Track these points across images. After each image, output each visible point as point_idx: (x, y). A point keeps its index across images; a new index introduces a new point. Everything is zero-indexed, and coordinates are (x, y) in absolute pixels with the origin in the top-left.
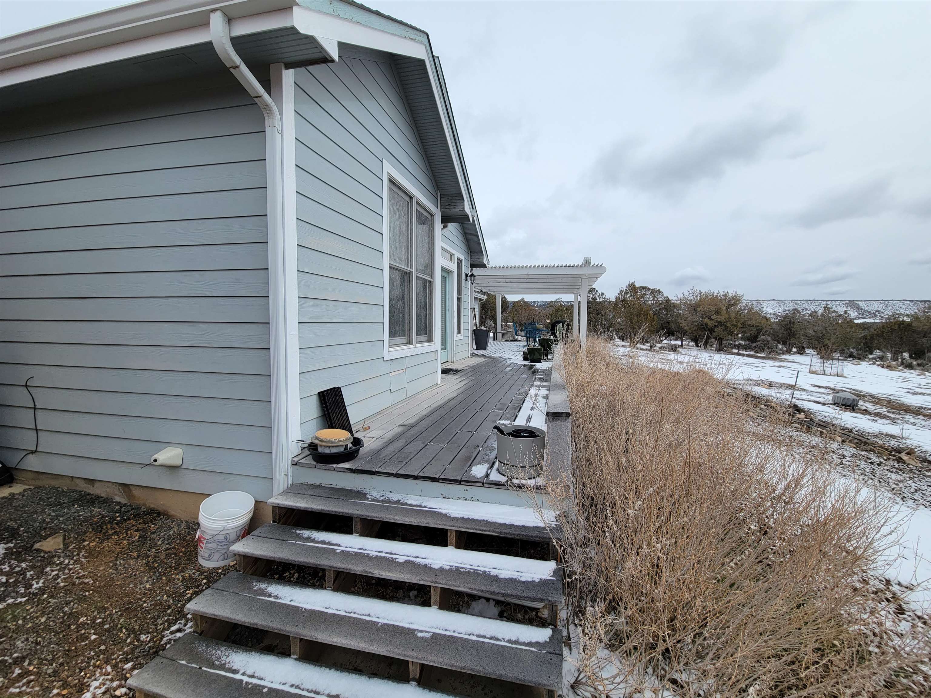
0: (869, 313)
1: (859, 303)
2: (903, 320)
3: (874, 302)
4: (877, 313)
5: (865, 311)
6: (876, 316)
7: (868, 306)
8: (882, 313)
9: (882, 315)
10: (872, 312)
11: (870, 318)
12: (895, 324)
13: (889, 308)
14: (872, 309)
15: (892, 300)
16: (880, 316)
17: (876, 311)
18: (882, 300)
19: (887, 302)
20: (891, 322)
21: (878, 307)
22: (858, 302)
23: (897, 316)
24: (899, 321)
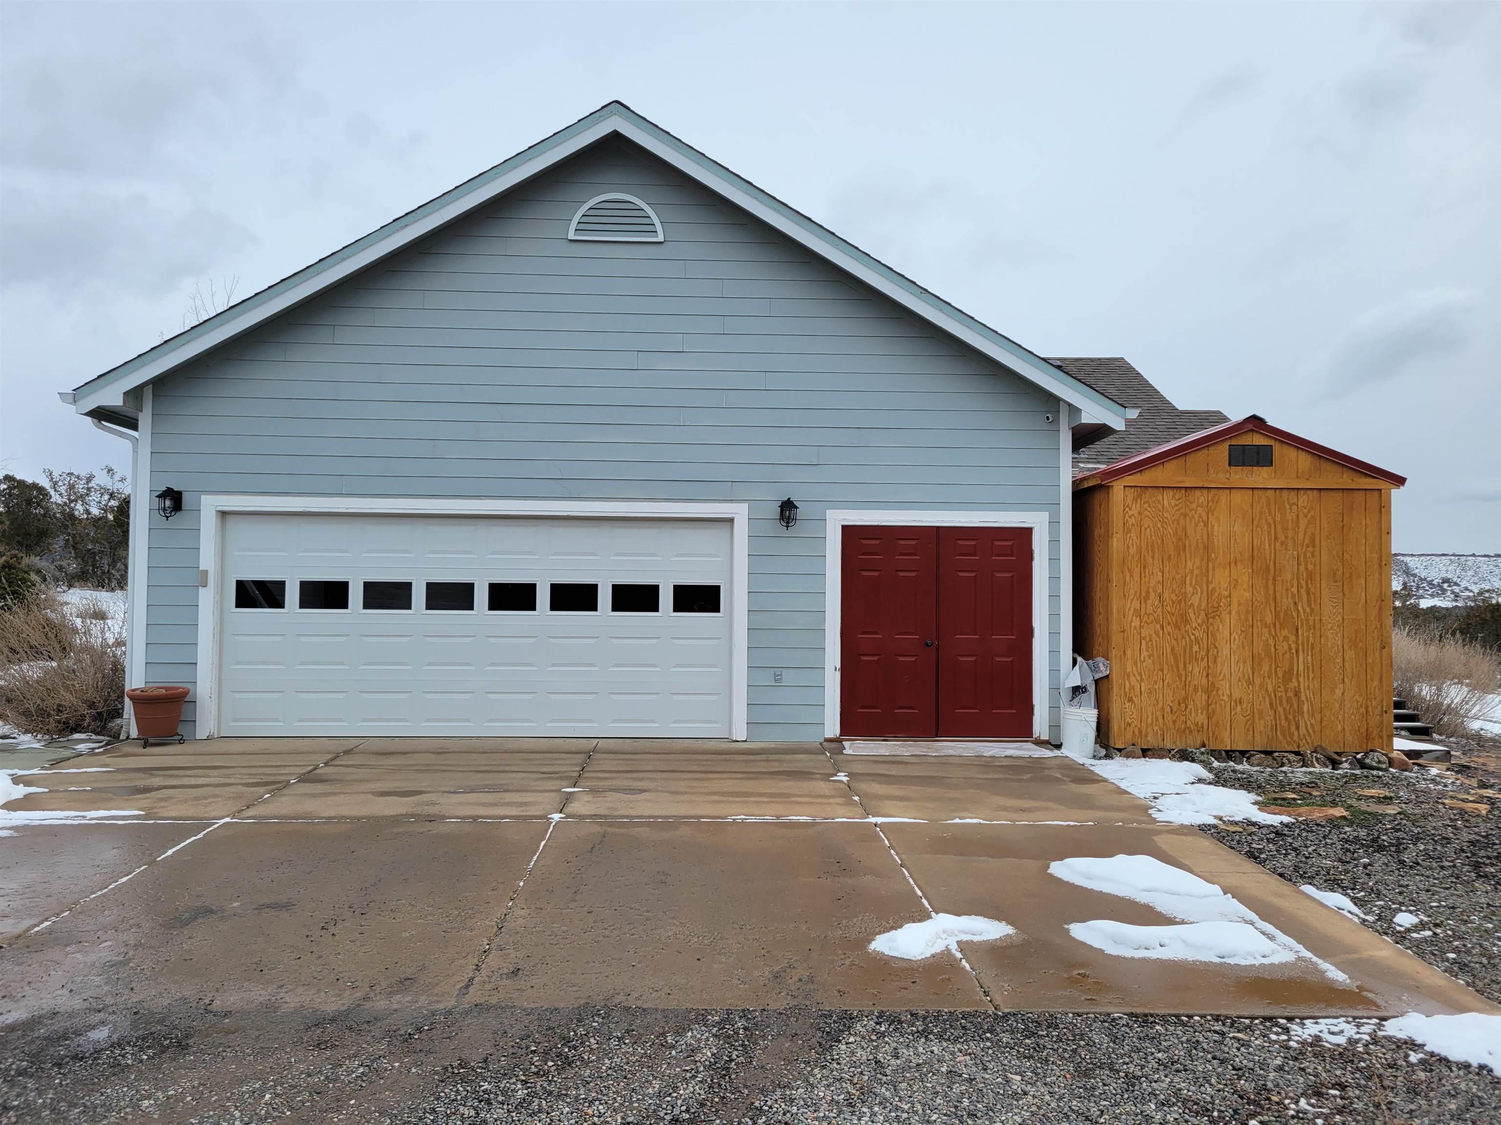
0: (1430, 583)
1: (1407, 559)
2: (1498, 602)
3: (1437, 559)
4: (1445, 586)
5: (1421, 579)
6: (1444, 591)
7: (1426, 568)
8: (1456, 584)
9: (1456, 589)
10: (1435, 582)
11: (1432, 596)
12: (1485, 610)
13: (1470, 573)
14: (1435, 574)
15: (1474, 555)
16: (1453, 592)
17: (1446, 581)
18: (1454, 555)
19: (1463, 559)
20: (1480, 607)
21: (1447, 571)
22: (1402, 558)
23: (1487, 595)
24: (1492, 605)
